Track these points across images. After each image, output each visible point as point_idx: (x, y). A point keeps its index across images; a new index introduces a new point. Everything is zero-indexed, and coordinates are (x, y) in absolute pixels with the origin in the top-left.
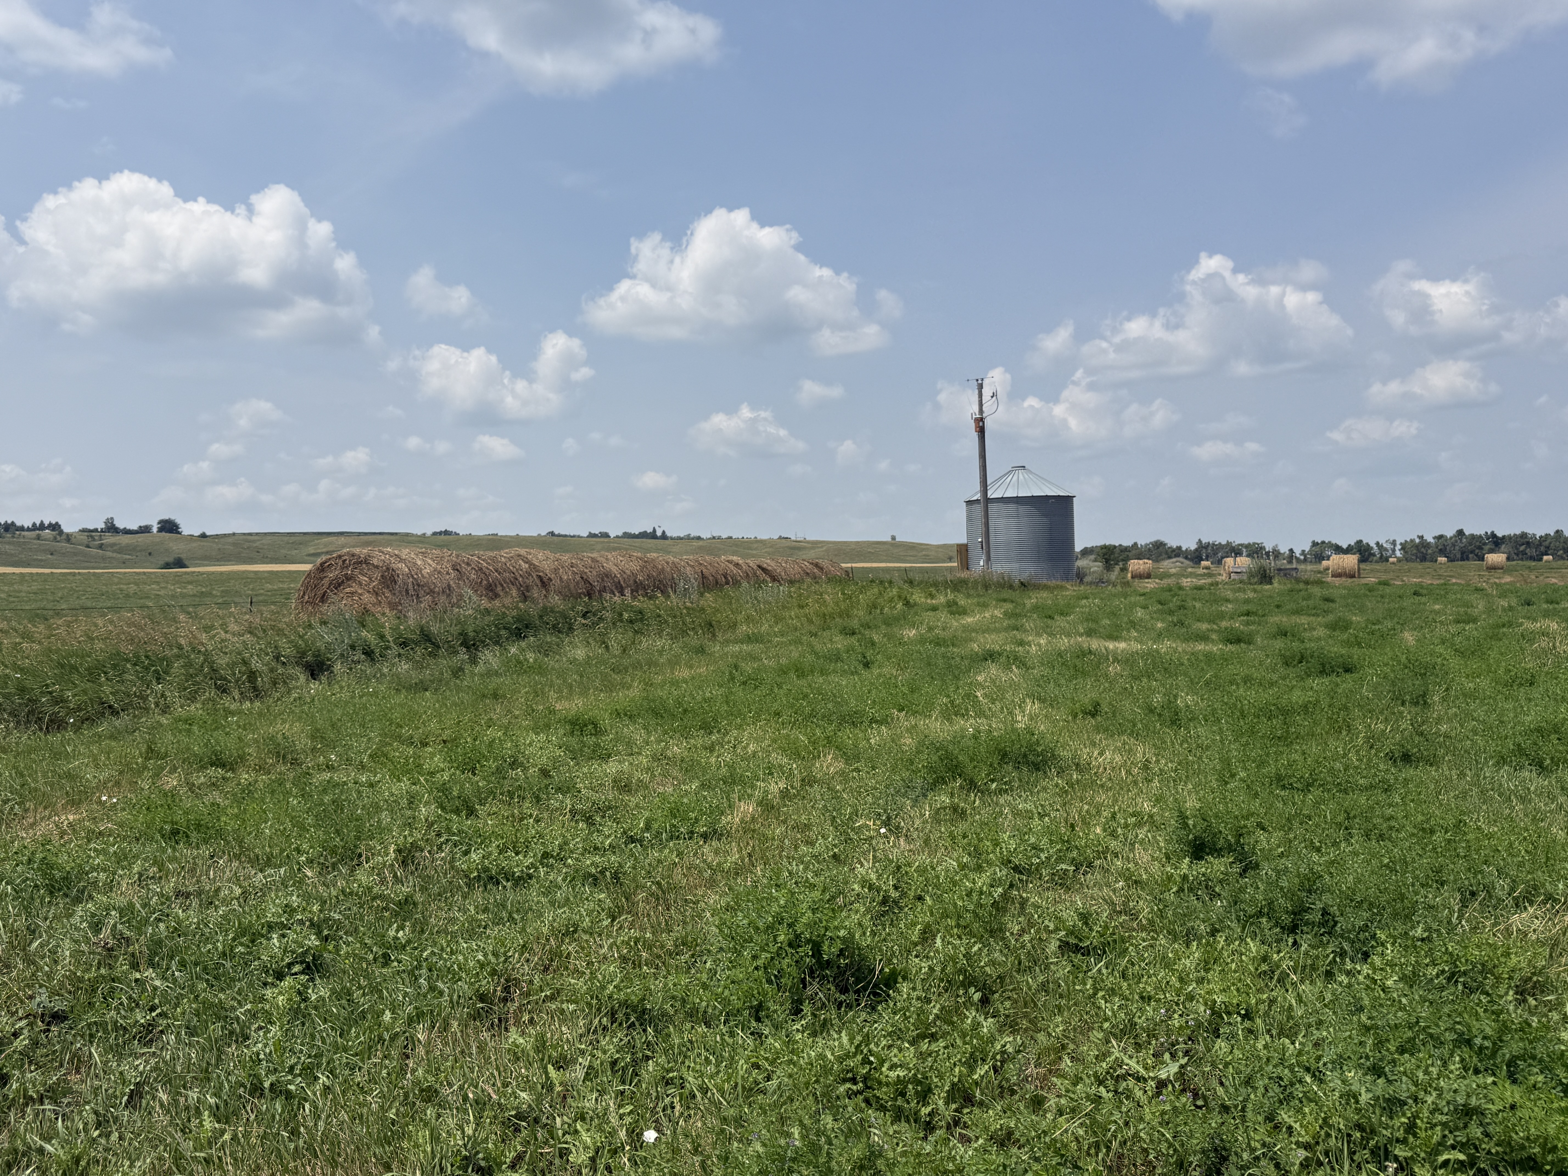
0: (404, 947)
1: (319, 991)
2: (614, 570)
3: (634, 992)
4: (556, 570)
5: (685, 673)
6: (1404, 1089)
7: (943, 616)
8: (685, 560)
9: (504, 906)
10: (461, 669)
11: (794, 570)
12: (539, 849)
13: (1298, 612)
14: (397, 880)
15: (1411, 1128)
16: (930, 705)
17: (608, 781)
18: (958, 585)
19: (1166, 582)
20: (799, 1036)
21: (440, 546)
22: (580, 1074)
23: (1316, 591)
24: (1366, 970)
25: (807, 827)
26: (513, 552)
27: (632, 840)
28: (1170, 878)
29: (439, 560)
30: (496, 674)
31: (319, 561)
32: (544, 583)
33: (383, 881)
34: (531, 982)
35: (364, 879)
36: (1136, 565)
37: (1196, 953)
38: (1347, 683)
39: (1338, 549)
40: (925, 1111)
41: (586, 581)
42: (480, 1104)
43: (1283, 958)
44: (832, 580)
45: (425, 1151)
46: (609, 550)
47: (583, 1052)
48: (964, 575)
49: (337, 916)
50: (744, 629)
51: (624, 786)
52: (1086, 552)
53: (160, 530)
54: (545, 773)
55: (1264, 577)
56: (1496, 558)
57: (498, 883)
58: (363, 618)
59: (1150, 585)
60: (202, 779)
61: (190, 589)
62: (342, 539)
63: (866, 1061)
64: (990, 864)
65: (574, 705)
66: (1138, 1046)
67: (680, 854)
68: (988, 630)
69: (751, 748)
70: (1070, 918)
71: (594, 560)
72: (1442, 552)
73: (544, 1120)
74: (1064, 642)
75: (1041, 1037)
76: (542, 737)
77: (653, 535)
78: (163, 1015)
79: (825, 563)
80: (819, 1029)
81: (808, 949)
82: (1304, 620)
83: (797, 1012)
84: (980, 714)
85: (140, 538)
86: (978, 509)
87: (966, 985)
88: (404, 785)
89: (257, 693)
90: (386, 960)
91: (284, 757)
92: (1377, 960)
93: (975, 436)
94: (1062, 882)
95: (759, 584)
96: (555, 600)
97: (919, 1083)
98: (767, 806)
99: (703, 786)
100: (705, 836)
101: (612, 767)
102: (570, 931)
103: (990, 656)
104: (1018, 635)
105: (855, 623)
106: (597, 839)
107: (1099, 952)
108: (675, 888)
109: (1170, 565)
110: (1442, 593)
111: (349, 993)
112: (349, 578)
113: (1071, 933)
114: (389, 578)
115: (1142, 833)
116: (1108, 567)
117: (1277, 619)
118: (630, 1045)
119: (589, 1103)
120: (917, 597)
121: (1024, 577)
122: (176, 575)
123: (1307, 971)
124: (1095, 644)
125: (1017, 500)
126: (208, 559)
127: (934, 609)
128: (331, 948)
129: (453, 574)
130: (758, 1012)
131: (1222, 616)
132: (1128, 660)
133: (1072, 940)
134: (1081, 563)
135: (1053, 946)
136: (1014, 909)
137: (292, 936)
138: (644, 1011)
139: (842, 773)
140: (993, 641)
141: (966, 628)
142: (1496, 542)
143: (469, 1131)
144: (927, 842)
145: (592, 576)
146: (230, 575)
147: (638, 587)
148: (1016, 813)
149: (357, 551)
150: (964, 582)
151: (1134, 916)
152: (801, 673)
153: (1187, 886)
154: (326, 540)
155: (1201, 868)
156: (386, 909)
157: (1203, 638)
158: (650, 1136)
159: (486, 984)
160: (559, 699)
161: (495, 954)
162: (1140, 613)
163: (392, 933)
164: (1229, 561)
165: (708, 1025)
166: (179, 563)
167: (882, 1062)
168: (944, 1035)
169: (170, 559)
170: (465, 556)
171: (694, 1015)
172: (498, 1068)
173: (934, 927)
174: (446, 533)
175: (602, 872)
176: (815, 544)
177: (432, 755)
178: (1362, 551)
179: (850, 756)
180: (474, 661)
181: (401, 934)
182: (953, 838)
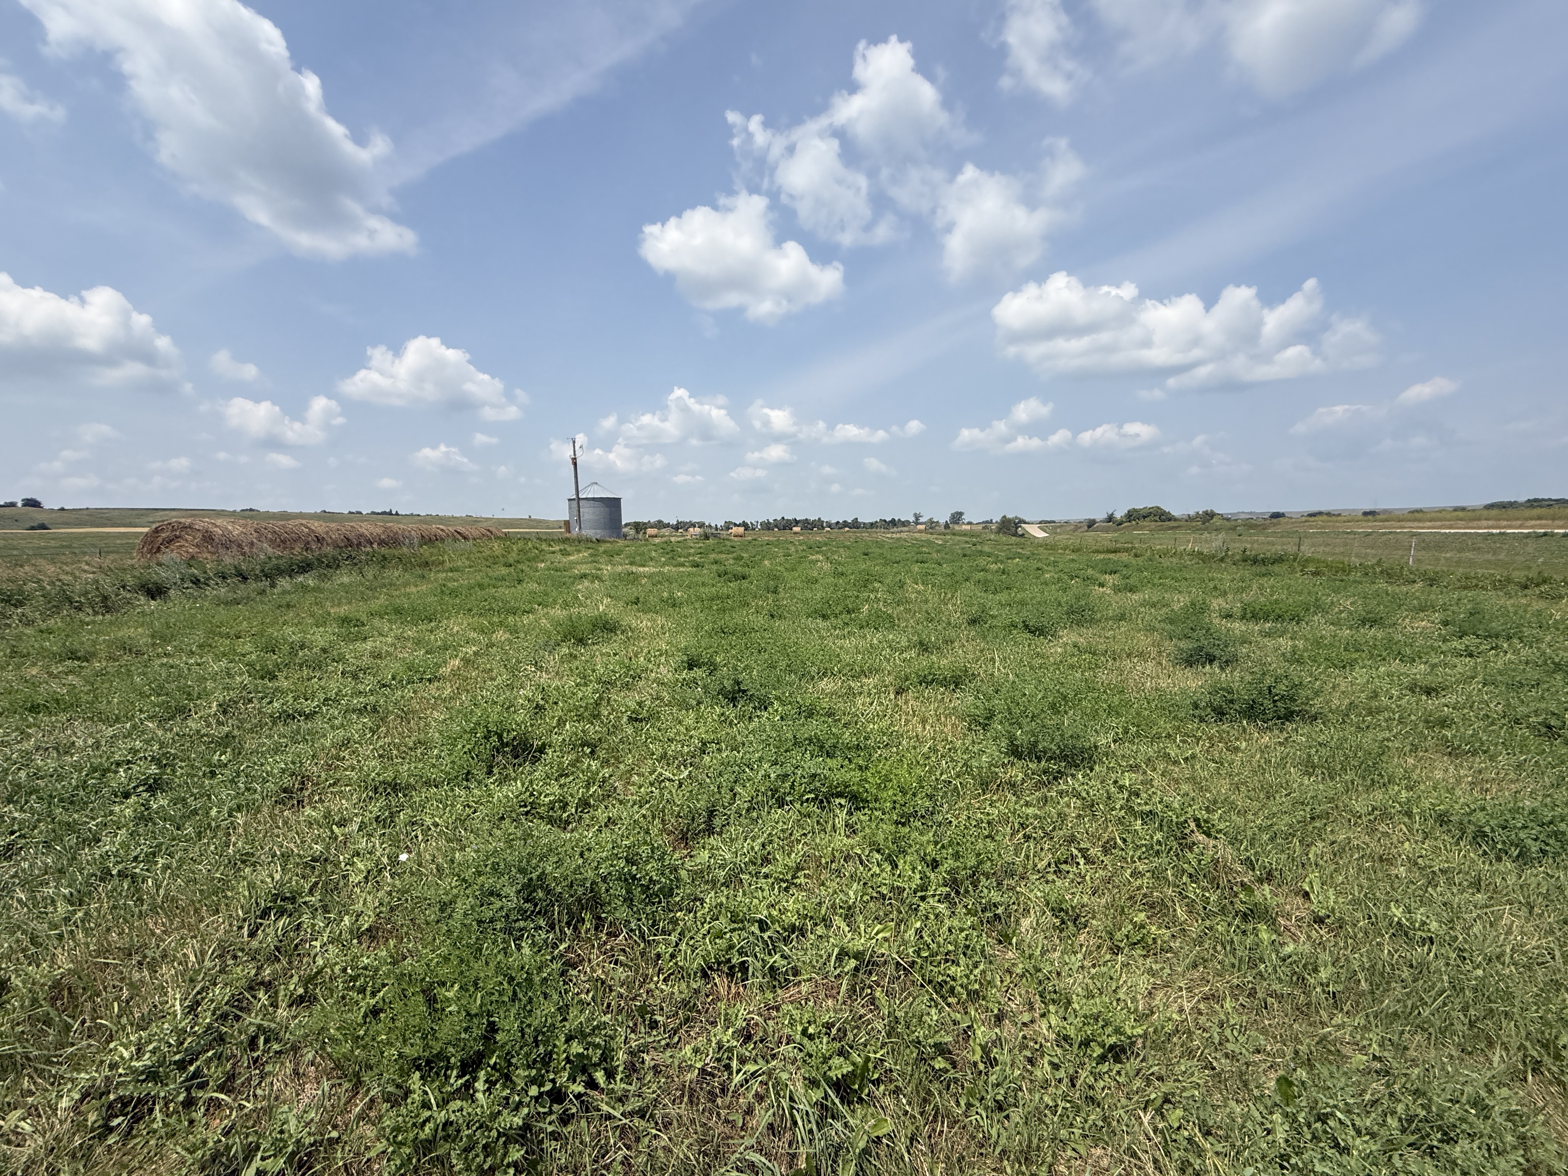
0: (226, 765)
1: (161, 801)
2: (366, 533)
3: (389, 775)
4: (327, 533)
5: (414, 590)
6: (789, 769)
7: (559, 556)
8: (411, 527)
9: (299, 733)
10: (264, 591)
11: (476, 533)
12: (322, 697)
13: (721, 552)
14: (220, 723)
15: (792, 787)
16: (555, 602)
17: (367, 653)
18: (565, 541)
19: (664, 539)
20: (492, 787)
21: (245, 518)
22: (356, 827)
23: (728, 543)
24: (766, 714)
25: (491, 670)
26: (297, 522)
27: (384, 686)
28: (677, 680)
29: (245, 526)
30: (289, 593)
31: (154, 526)
32: (319, 540)
33: (209, 725)
34: (319, 776)
35: (193, 726)
36: (650, 531)
37: (691, 713)
38: (745, 584)
39: (735, 525)
40: (565, 815)
41: (348, 539)
42: (286, 857)
43: (731, 713)
44: (498, 538)
45: (244, 896)
46: (362, 521)
47: (356, 815)
48: (568, 535)
49: (173, 751)
50: (448, 565)
51: (377, 655)
52: (627, 525)
53: (24, 505)
54: (324, 651)
55: (707, 537)
56: (797, 529)
57: (294, 718)
58: (191, 561)
59: (657, 540)
60: (61, 669)
61: (53, 543)
62: (174, 513)
63: (532, 795)
64: (591, 681)
65: (344, 610)
66: (668, 765)
67: (415, 692)
68: (582, 563)
69: (456, 629)
70: (633, 705)
71: (352, 527)
72: (776, 526)
73: (331, 858)
74: (619, 569)
75: (622, 766)
76: (321, 629)
77: (390, 513)
78: (22, 836)
79: (493, 530)
80: (504, 780)
81: (495, 738)
82: (724, 556)
83: (490, 773)
84: (581, 605)
85: (7, 510)
86: (575, 504)
87: (583, 745)
88: (224, 663)
89: (108, 610)
90: (213, 774)
91: (130, 650)
92: (770, 709)
93: (572, 467)
94: (627, 686)
95: (455, 540)
96: (328, 550)
97: (561, 801)
98: (466, 661)
99: (427, 652)
100: (430, 680)
101: (369, 645)
102: (346, 743)
103: (584, 576)
104: (598, 566)
105: (511, 561)
106: (361, 687)
107: (646, 720)
108: (414, 712)
109: (666, 531)
110: (777, 544)
111: (184, 799)
112: (177, 537)
113: (633, 712)
114: (208, 538)
115: (663, 659)
116: (638, 532)
117: (713, 556)
118: (389, 807)
119: (363, 844)
120: (544, 546)
121: (598, 537)
122: (41, 534)
123: (740, 718)
124: (634, 569)
125: (594, 499)
126: (67, 524)
127: (554, 553)
128: (168, 771)
129: (255, 535)
130: (468, 776)
131: (689, 555)
132: (650, 576)
133: (634, 716)
134: (625, 530)
135: (625, 719)
136: (604, 703)
137: (135, 768)
138: (396, 784)
139: (508, 640)
140: (584, 569)
141: (571, 562)
142: (796, 522)
143: (277, 877)
144: (557, 673)
145: (352, 536)
146: (87, 535)
147: (382, 543)
148: (602, 655)
149: (183, 520)
150: (567, 539)
151: (662, 700)
152: (481, 586)
153: (686, 683)
154: (161, 513)
155: (692, 674)
156: (212, 742)
157: (682, 565)
158: (403, 857)
159: (287, 781)
160: (332, 607)
161: (293, 763)
162: (654, 554)
163: (216, 758)
164: (691, 529)
165: (436, 787)
166: (43, 527)
167: (540, 794)
168: (573, 773)
169: (35, 524)
170: (264, 524)
171: (428, 783)
172: (297, 833)
173: (564, 718)
174: (251, 510)
175: (365, 707)
176: (487, 519)
177: (244, 644)
178: (744, 525)
179: (514, 631)
180: (273, 586)
181: (223, 757)
182: (571, 670)
